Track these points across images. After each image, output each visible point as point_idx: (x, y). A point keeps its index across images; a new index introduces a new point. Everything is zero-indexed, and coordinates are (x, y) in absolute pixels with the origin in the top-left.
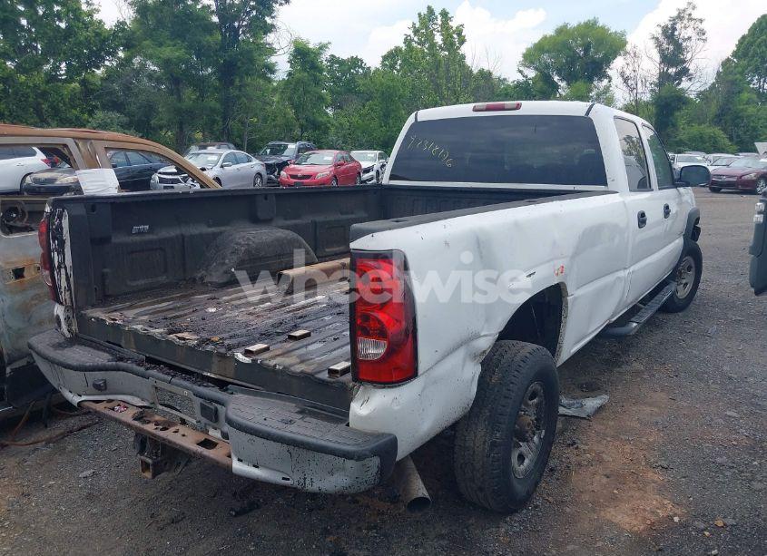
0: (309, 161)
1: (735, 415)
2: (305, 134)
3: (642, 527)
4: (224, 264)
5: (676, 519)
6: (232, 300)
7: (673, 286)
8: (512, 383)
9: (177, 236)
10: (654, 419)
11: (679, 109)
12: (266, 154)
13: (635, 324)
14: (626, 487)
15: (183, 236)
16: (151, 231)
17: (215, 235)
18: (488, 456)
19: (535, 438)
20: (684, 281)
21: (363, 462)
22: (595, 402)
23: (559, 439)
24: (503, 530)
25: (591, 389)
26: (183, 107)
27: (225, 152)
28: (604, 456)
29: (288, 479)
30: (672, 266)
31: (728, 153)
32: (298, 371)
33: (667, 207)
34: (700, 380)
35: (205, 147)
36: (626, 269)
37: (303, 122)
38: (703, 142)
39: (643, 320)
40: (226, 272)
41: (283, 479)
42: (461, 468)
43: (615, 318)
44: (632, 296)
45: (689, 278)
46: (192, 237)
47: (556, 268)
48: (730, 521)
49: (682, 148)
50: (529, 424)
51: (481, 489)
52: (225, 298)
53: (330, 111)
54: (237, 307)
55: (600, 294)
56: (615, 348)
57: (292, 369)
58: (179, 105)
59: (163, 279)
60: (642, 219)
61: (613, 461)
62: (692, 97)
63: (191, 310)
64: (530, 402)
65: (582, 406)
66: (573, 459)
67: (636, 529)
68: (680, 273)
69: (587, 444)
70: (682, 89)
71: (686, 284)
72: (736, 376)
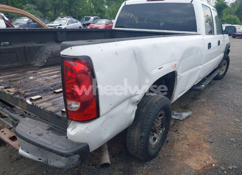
0: (98, 23)
1: (238, 120)
2: (98, 14)
3: (200, 169)
4: (42, 59)
5: (214, 165)
6: (42, 74)
7: (218, 71)
8: (151, 112)
9: (22, 47)
10: (208, 122)
11: (223, 9)
12: (83, 20)
13: (204, 85)
14: (195, 150)
15: (25, 47)
16: (10, 44)
17: (39, 47)
18: (139, 141)
19: (161, 131)
20: (222, 69)
21: (70, 157)
22: (186, 114)
23: (172, 129)
24: (145, 168)
25: (185, 109)
26: (56, 3)
27: (69, 19)
28: (188, 136)
29: (41, 160)
30: (219, 64)
31: (239, 25)
32: (49, 110)
33: (219, 41)
34: (226, 106)
35: (63, 18)
36: (202, 65)
37: (97, 10)
38: (231, 21)
39: (207, 84)
40: (42, 62)
41: (39, 159)
42: (129, 145)
43: (196, 83)
44: (203, 75)
45: (224, 68)
46: (29, 48)
47: (173, 65)
48: (235, 167)
49: (224, 23)
50: (158, 127)
51: (136, 153)
52: (40, 73)
53: (106, 7)
54: (42, 77)
55: (191, 75)
56: (196, 93)
57: (47, 109)
58: (54, 2)
59: (16, 64)
60: (210, 46)
61: (191, 139)
62: (228, 5)
63: (23, 78)
64: (159, 118)
65: (181, 115)
66: (176, 137)
67: (197, 169)
68: (221, 66)
69: (182, 131)
70: (226, 2)
71: (223, 70)
72: (239, 105)
